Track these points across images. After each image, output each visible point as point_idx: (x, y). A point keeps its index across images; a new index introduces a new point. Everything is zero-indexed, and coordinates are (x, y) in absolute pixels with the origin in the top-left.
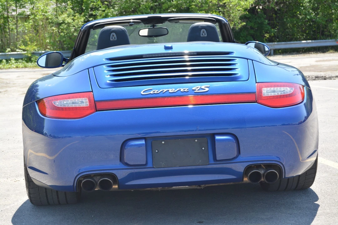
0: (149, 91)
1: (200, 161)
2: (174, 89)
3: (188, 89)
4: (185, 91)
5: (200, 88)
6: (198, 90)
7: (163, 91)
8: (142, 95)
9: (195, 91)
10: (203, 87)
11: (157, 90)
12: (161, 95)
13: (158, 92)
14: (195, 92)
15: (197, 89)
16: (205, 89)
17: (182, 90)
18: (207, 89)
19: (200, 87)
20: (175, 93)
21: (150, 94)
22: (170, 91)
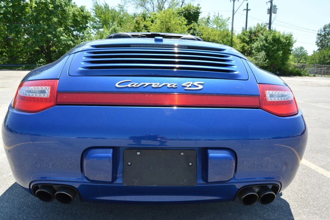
0: (126, 83)
1: (185, 180)
2: (158, 84)
3: (176, 84)
4: (172, 87)
5: (192, 85)
6: (190, 87)
7: (145, 84)
8: (116, 87)
9: (186, 88)
10: (195, 84)
11: (137, 84)
12: (141, 90)
13: (138, 86)
14: (185, 90)
15: (188, 86)
16: (198, 87)
17: (168, 86)
18: (201, 87)
19: (192, 83)
20: (160, 89)
21: (127, 87)
22: (153, 86)
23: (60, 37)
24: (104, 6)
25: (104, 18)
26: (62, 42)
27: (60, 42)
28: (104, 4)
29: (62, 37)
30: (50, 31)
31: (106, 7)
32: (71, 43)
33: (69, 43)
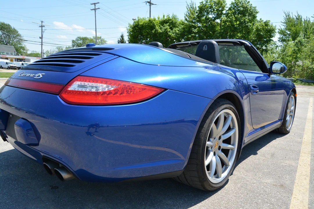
3: (34, 75)
14: (34, 78)
19: (40, 74)
24: (297, 18)
25: (295, 30)
28: (297, 15)
31: (299, 18)
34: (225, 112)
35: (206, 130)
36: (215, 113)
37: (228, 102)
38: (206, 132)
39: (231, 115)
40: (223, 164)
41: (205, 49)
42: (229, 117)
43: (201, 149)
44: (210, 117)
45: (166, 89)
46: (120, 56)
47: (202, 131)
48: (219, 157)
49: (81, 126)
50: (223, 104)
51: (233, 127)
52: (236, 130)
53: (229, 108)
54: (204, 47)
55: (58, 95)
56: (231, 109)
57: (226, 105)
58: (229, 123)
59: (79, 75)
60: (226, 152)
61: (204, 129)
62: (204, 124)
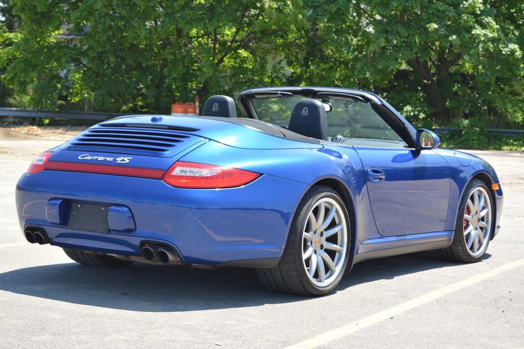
1: (102, 228)
7: (95, 158)
9: (117, 162)
12: (91, 161)
17: (108, 159)
19: (123, 158)
22: (99, 159)
23: (469, 29)
26: (477, 46)
27: (470, 49)
29: (478, 31)
30: (438, 11)
32: (513, 52)
33: (505, 51)
34: (326, 201)
35: (302, 217)
36: (312, 200)
37: (329, 189)
38: (303, 219)
39: (334, 206)
40: (327, 269)
41: (305, 113)
42: (332, 208)
43: (298, 238)
44: (307, 205)
45: (262, 174)
46: (210, 140)
47: (299, 219)
48: (321, 257)
49: (184, 207)
50: (323, 192)
51: (339, 222)
52: (343, 226)
53: (331, 197)
54: (304, 110)
55: (161, 180)
56: (334, 198)
57: (326, 193)
58: (332, 214)
59: (177, 161)
60: (332, 254)
61: (300, 216)
62: (301, 211)
